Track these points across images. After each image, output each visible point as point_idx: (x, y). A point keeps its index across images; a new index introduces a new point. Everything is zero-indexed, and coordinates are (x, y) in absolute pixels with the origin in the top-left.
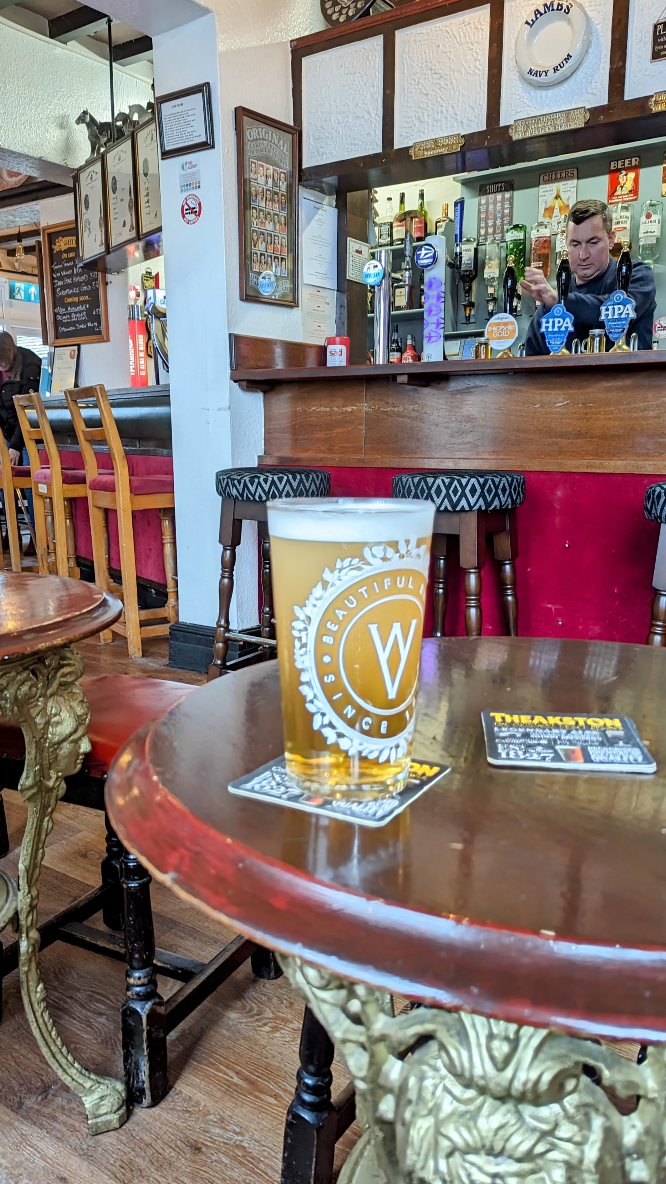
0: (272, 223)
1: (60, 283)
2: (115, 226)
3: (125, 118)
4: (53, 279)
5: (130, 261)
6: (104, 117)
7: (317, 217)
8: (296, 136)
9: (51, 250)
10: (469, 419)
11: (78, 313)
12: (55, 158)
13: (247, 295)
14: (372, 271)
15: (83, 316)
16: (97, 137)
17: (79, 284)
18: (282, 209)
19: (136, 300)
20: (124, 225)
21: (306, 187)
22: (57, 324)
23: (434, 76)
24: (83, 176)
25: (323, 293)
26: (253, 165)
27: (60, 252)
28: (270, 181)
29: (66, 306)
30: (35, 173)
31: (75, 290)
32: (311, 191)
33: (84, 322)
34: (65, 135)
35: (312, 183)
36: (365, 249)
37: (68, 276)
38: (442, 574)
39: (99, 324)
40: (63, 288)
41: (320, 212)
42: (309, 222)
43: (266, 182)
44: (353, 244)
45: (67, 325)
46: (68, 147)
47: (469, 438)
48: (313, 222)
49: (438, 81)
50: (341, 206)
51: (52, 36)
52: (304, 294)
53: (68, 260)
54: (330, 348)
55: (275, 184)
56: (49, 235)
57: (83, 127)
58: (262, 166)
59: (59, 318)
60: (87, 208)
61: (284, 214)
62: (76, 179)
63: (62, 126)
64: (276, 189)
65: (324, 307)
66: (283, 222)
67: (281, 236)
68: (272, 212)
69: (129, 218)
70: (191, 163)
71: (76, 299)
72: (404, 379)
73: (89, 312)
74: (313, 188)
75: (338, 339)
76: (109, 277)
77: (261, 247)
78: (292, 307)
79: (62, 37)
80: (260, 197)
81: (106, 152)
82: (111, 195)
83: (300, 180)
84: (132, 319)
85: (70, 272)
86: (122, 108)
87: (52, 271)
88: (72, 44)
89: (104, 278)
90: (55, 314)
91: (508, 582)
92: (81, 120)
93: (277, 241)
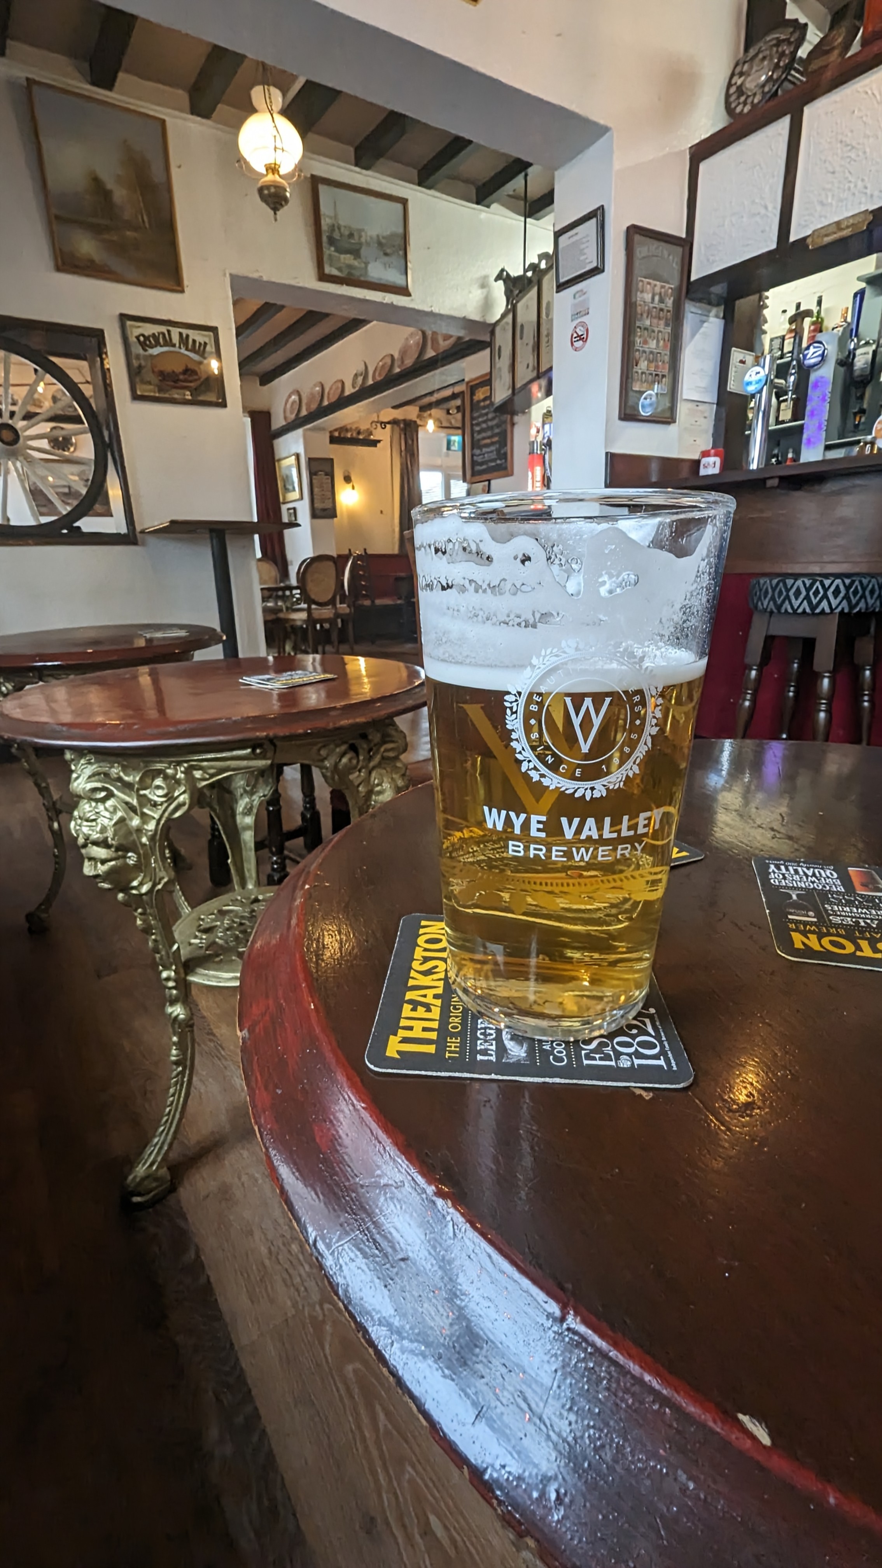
0: (655, 341)
1: (477, 428)
2: (520, 368)
3: (534, 267)
4: (472, 425)
5: (534, 401)
6: (516, 271)
7: (702, 330)
8: (687, 248)
9: (472, 400)
10: (843, 521)
11: (489, 453)
12: (476, 317)
13: (625, 414)
14: (754, 378)
15: (494, 456)
16: (511, 291)
17: (491, 428)
18: (667, 325)
19: (536, 436)
20: (528, 367)
21: (692, 300)
22: (474, 463)
23: (845, 149)
24: (498, 330)
25: (702, 407)
26: (641, 284)
27: (479, 402)
28: (657, 298)
29: (480, 447)
30: (461, 333)
31: (489, 433)
32: (698, 304)
33: (494, 460)
34: (485, 294)
35: (699, 295)
36: (749, 358)
37: (484, 422)
38: (794, 677)
39: (506, 461)
40: (479, 432)
41: (705, 325)
42: (693, 335)
43: (653, 299)
44: (737, 354)
45: (481, 464)
46: (487, 304)
47: (841, 542)
48: (697, 336)
49: (849, 154)
50: (728, 317)
51: (478, 203)
52: (682, 410)
53: (484, 407)
54: (704, 461)
55: (662, 301)
56: (472, 387)
57: (501, 283)
58: (649, 283)
59: (475, 458)
60: (499, 357)
61: (669, 330)
62: (493, 333)
63: (484, 285)
64: (662, 306)
65: (702, 421)
66: (666, 339)
67: (663, 353)
68: (656, 330)
69: (531, 360)
70: (582, 291)
71: (488, 441)
72: (775, 482)
73: (498, 451)
74: (700, 300)
75: (713, 451)
76: (516, 419)
77: (643, 365)
78: (668, 423)
79: (486, 202)
80: (645, 315)
81: (517, 302)
82: (518, 342)
83: (687, 292)
84: (532, 452)
85: (485, 418)
86: (533, 259)
87: (472, 419)
88: (495, 206)
89: (512, 419)
90: (473, 456)
91: (866, 687)
92: (499, 277)
93: (659, 359)
